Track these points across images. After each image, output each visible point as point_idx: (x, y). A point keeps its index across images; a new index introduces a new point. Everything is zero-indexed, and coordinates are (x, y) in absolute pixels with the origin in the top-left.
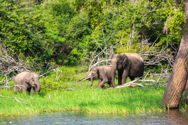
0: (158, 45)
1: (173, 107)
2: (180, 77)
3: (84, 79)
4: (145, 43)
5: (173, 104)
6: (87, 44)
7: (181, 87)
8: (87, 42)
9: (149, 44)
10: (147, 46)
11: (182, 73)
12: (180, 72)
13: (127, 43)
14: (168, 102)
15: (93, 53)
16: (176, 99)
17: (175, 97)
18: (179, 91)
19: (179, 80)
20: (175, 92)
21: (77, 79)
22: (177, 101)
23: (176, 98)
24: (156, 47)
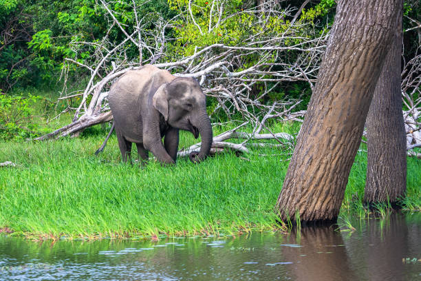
0: (312, 16)
1: (317, 217)
2: (337, 119)
3: (65, 130)
4: (271, 10)
5: (317, 208)
6: (82, 15)
7: (341, 151)
8: (82, 9)
9: (285, 13)
10: (277, 20)
11: (344, 103)
12: (336, 99)
13: (209, 10)
14: (299, 201)
15: (99, 45)
16: (328, 193)
17: (322, 183)
18: (334, 163)
19: (336, 126)
20: (322, 167)
21: (42, 130)
22: (329, 198)
23: (326, 189)
24: (306, 21)
